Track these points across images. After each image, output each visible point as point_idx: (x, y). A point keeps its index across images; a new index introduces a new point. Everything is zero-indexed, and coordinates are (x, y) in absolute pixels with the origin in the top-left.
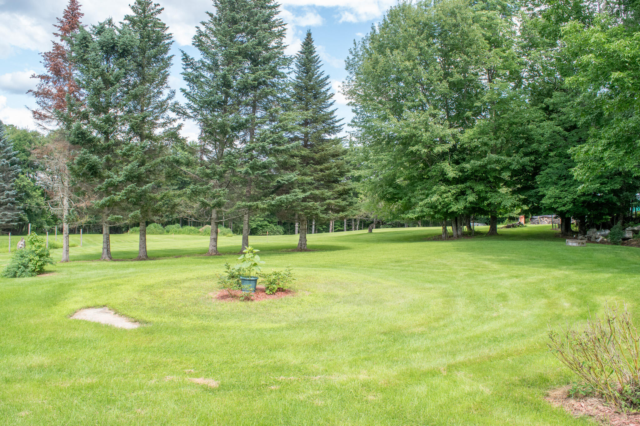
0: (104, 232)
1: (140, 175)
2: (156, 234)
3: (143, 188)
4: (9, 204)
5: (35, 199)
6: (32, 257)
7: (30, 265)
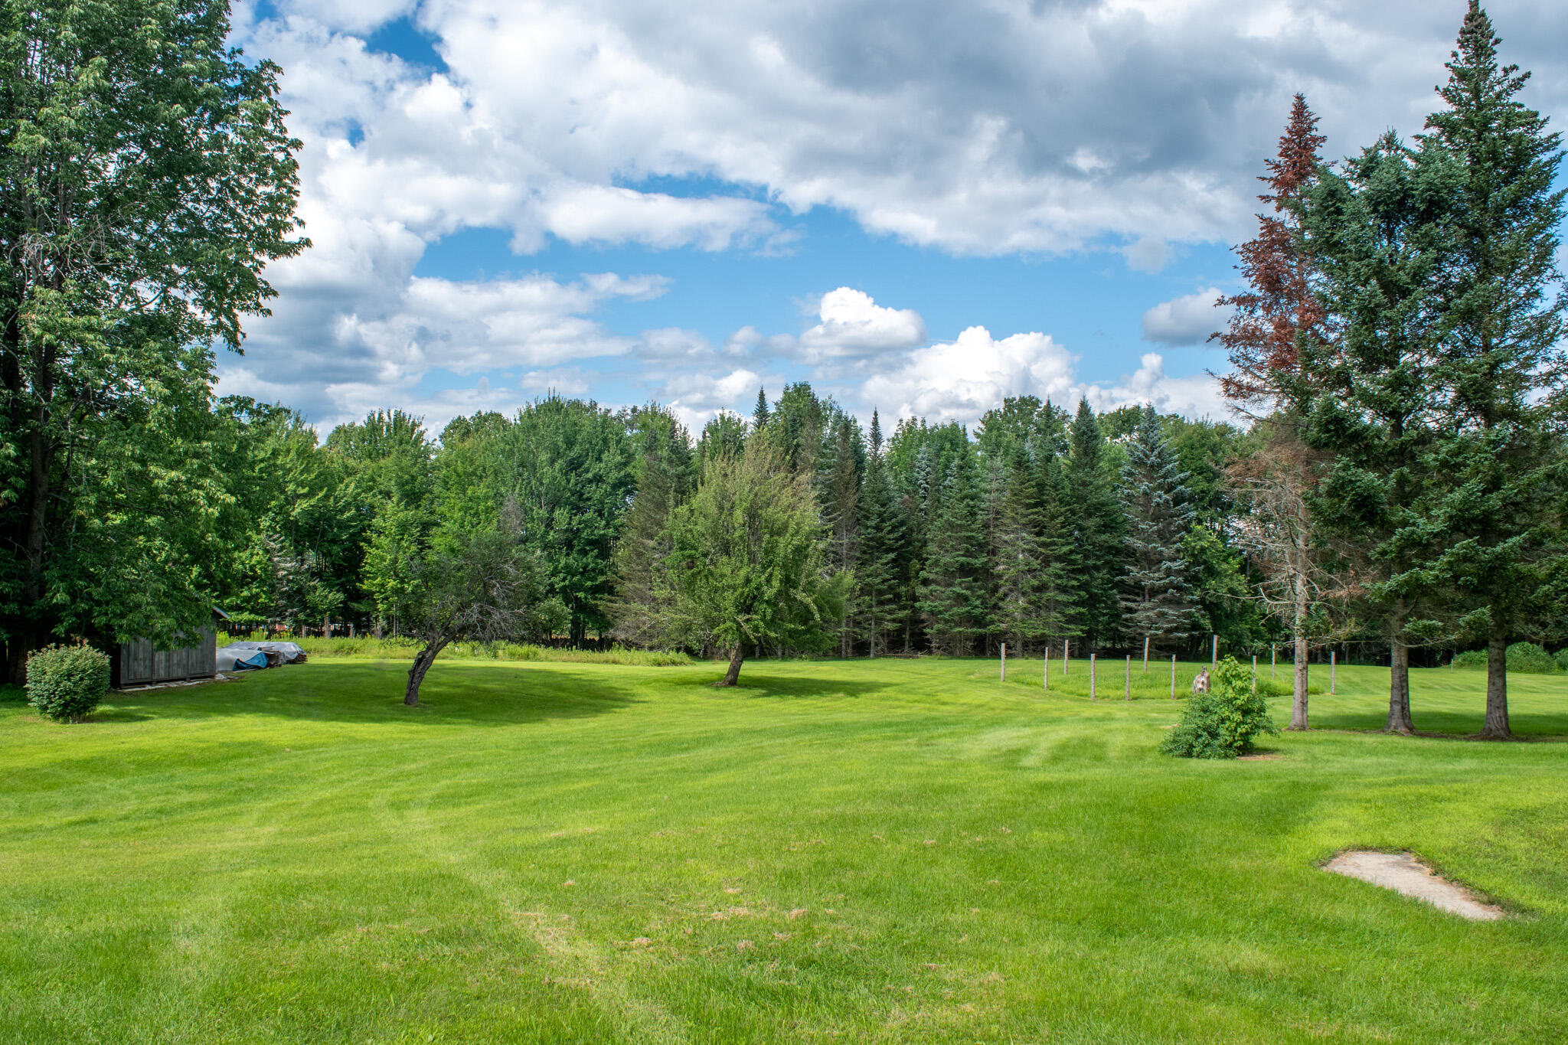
0: (1395, 661)
1: (1487, 515)
2: (1528, 671)
3: (1498, 549)
4: (1171, 590)
5: (1227, 580)
6: (1226, 712)
7: (1222, 731)
